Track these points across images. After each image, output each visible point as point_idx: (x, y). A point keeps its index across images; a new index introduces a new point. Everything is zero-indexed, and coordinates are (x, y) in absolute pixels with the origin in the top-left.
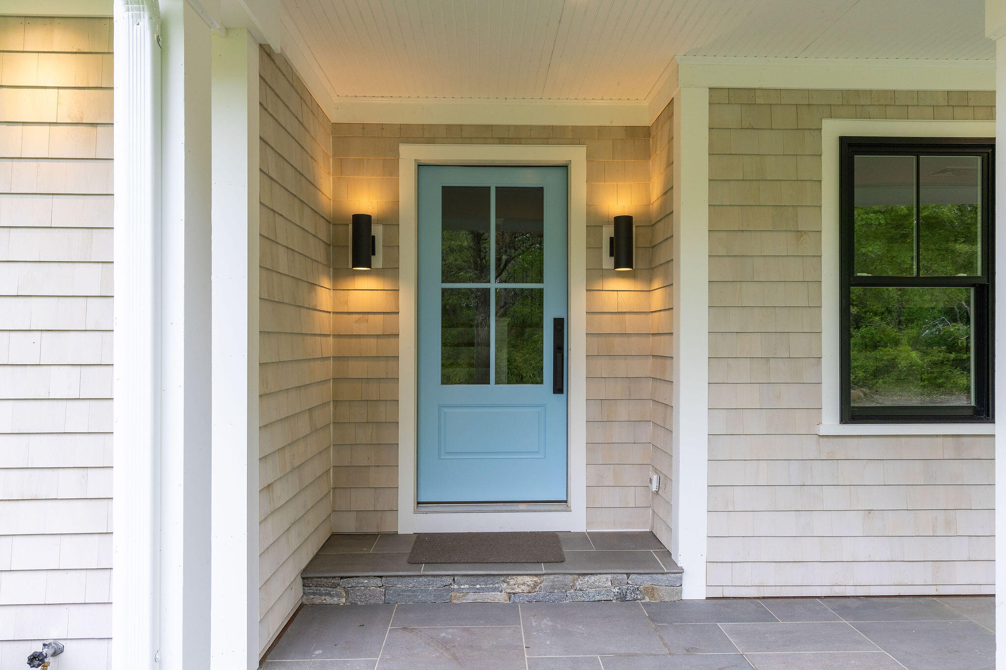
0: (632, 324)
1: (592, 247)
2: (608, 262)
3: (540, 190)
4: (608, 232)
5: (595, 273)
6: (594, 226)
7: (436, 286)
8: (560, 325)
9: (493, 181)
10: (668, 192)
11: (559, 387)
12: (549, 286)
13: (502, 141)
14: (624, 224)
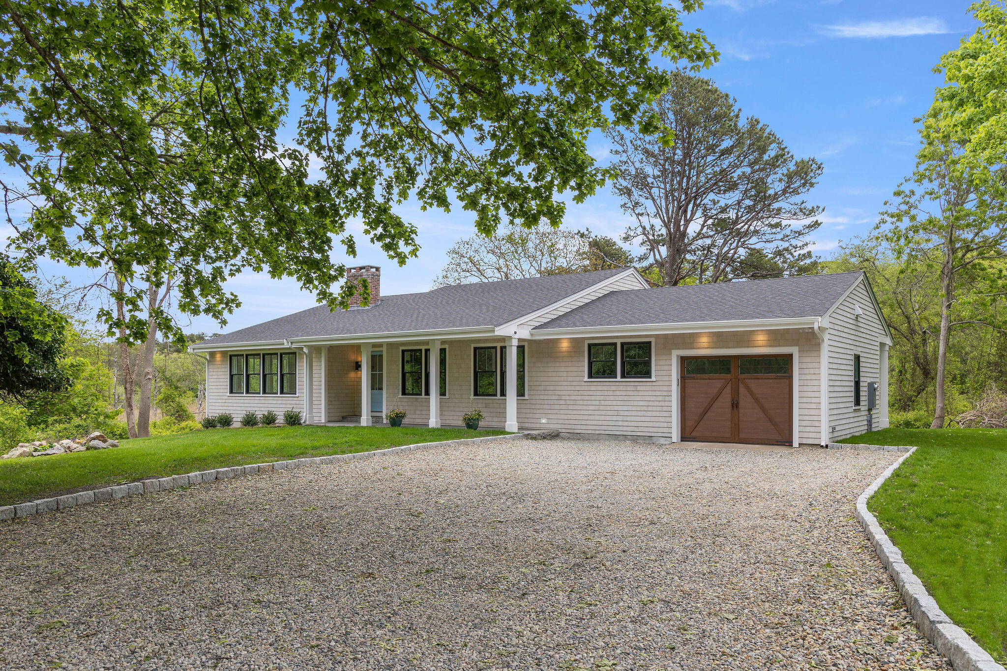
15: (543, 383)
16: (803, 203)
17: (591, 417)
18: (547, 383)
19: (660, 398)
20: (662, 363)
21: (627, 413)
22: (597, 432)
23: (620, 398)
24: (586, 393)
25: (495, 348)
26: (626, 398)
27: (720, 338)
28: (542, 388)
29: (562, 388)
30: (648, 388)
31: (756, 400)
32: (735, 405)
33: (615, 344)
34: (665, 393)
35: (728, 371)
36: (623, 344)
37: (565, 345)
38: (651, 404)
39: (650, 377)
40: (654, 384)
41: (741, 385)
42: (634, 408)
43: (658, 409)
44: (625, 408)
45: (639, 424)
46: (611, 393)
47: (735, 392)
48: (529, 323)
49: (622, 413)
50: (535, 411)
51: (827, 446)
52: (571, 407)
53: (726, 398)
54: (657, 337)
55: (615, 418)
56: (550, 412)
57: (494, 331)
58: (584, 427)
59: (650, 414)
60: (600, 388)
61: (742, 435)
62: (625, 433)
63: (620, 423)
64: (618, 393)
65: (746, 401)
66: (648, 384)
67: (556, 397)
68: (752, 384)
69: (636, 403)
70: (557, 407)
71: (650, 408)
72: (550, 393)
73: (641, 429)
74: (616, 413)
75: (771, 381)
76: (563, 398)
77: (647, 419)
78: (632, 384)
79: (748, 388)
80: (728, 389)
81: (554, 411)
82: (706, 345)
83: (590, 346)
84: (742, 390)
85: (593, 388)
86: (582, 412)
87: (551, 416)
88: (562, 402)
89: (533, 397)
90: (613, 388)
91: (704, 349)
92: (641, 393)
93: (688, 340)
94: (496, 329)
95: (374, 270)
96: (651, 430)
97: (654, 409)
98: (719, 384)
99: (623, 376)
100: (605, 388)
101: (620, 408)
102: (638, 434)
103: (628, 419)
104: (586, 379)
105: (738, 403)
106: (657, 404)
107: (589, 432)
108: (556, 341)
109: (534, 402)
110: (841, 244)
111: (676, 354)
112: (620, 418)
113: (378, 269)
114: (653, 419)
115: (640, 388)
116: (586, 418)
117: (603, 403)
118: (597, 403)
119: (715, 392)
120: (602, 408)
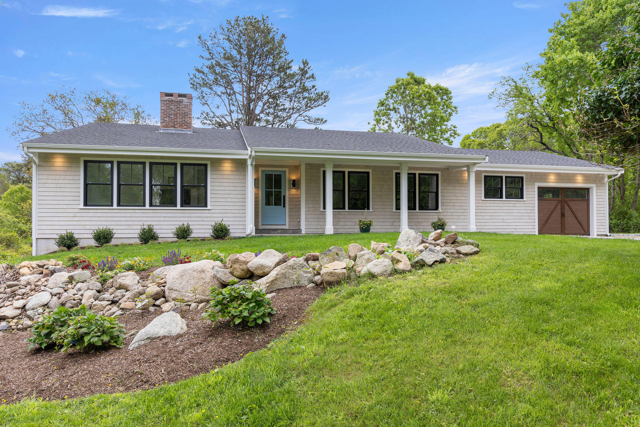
0: (295, 196)
1: (289, 184)
2: (292, 187)
3: (281, 175)
4: (292, 182)
5: (290, 188)
6: (290, 180)
7: (265, 190)
8: (284, 197)
9: (274, 173)
10: (300, 177)
11: (284, 206)
12: (282, 190)
13: (275, 167)
14: (294, 181)
15: (453, 201)
18: (455, 201)
19: (529, 211)
20: (529, 190)
21: (509, 221)
23: (505, 211)
24: (483, 208)
25: (415, 174)
26: (508, 211)
27: (560, 177)
28: (452, 204)
29: (466, 204)
30: (522, 205)
31: (573, 212)
32: (563, 215)
33: (501, 177)
34: (531, 208)
35: (560, 196)
36: (506, 177)
39: (523, 198)
41: (565, 204)
42: (513, 218)
43: (527, 217)
44: (508, 217)
45: (517, 227)
46: (499, 208)
47: (562, 209)
49: (506, 221)
50: (447, 220)
51: (610, 236)
53: (558, 211)
54: (526, 173)
55: (501, 224)
56: (457, 221)
59: (523, 221)
60: (492, 205)
61: (566, 232)
63: (506, 227)
64: (503, 208)
65: (568, 213)
66: (523, 202)
67: (462, 211)
68: (571, 204)
69: (514, 214)
70: (463, 217)
71: (523, 217)
72: (458, 208)
73: (518, 230)
74: (502, 221)
75: (579, 202)
78: (512, 202)
79: (569, 206)
80: (559, 206)
81: (461, 220)
82: (553, 181)
83: (485, 177)
84: (566, 207)
85: (487, 205)
87: (459, 224)
88: (466, 214)
89: (446, 211)
90: (501, 205)
91: (552, 182)
92: (517, 208)
93: (543, 177)
96: (524, 230)
97: (525, 217)
99: (507, 198)
100: (496, 205)
101: (505, 218)
103: (510, 224)
104: (483, 198)
106: (527, 214)
108: (459, 172)
109: (446, 214)
111: (537, 185)
112: (505, 224)
114: (524, 224)
115: (516, 205)
116: (483, 224)
117: (494, 214)
118: (490, 214)
119: (553, 207)
120: (493, 217)
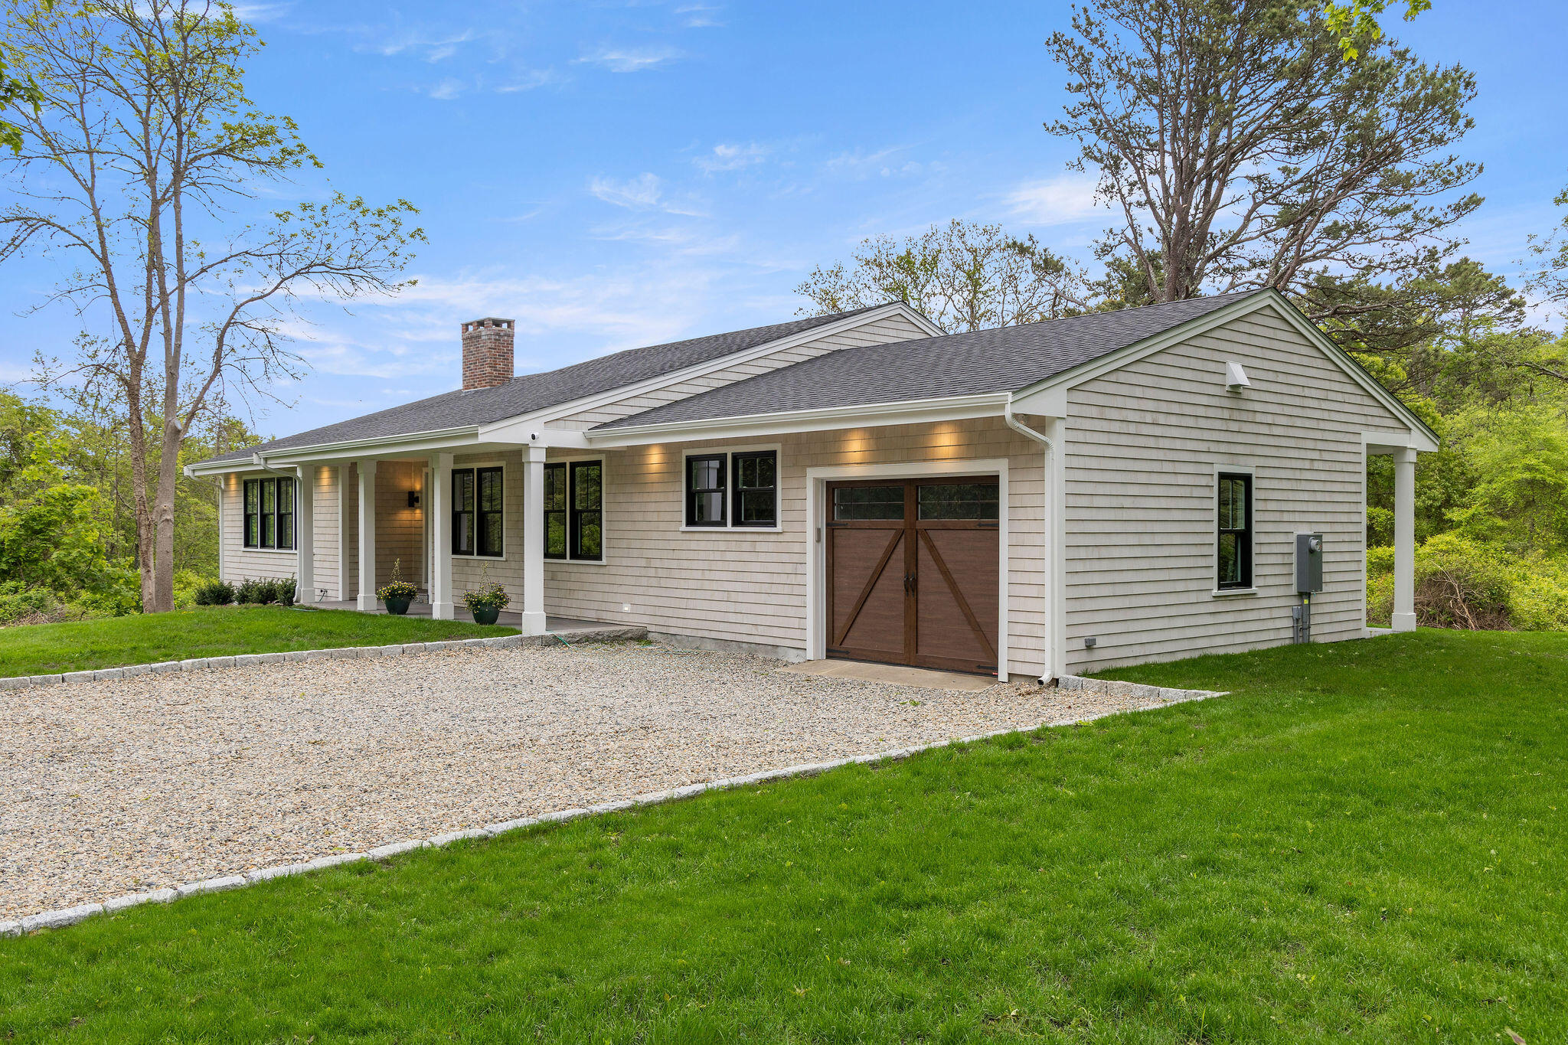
16: (1451, 161)
17: (691, 604)
18: (632, 535)
19: (789, 569)
21: (741, 597)
22: (700, 634)
23: (732, 566)
24: (684, 555)
25: (563, 465)
26: (740, 566)
27: (881, 440)
29: (652, 544)
30: (771, 547)
31: (945, 573)
32: (912, 586)
33: (724, 456)
34: (796, 558)
35: (899, 512)
36: (736, 457)
37: (655, 459)
38: (776, 579)
39: (774, 525)
40: (781, 538)
41: (921, 543)
42: (752, 587)
45: (759, 620)
46: (718, 556)
47: (912, 559)
48: (581, 417)
49: (734, 597)
50: (615, 589)
51: (1055, 682)
52: (663, 582)
53: (897, 570)
54: (782, 438)
55: (723, 606)
56: (634, 590)
57: (476, 435)
58: (680, 623)
59: (774, 599)
60: (702, 545)
61: (923, 651)
62: (738, 638)
63: (732, 618)
64: (729, 556)
65: (929, 578)
66: (773, 538)
67: (643, 563)
68: (940, 539)
69: (754, 578)
70: (644, 581)
71: (775, 589)
73: (761, 630)
75: (970, 534)
76: (654, 563)
77: (770, 610)
78: (749, 537)
79: (932, 548)
80: (900, 552)
81: (641, 590)
83: (690, 460)
84: (924, 554)
85: (693, 545)
86: (678, 593)
87: (637, 600)
88: (652, 572)
89: (616, 561)
90: (721, 546)
91: (857, 465)
92: (762, 557)
93: (830, 446)
94: (481, 430)
95: (505, 326)
96: (776, 632)
98: (885, 539)
99: (737, 522)
100: (711, 546)
102: (758, 640)
104: (684, 526)
105: (916, 581)
106: (783, 579)
107: (688, 632)
108: (640, 452)
109: (613, 570)
110: (1534, 242)
111: (812, 475)
112: (731, 607)
113: (510, 323)
114: (781, 611)
115: (759, 547)
116: (683, 604)
117: (708, 575)
118: (698, 575)
119: (880, 554)
120: (707, 585)
